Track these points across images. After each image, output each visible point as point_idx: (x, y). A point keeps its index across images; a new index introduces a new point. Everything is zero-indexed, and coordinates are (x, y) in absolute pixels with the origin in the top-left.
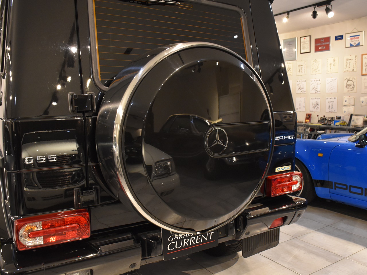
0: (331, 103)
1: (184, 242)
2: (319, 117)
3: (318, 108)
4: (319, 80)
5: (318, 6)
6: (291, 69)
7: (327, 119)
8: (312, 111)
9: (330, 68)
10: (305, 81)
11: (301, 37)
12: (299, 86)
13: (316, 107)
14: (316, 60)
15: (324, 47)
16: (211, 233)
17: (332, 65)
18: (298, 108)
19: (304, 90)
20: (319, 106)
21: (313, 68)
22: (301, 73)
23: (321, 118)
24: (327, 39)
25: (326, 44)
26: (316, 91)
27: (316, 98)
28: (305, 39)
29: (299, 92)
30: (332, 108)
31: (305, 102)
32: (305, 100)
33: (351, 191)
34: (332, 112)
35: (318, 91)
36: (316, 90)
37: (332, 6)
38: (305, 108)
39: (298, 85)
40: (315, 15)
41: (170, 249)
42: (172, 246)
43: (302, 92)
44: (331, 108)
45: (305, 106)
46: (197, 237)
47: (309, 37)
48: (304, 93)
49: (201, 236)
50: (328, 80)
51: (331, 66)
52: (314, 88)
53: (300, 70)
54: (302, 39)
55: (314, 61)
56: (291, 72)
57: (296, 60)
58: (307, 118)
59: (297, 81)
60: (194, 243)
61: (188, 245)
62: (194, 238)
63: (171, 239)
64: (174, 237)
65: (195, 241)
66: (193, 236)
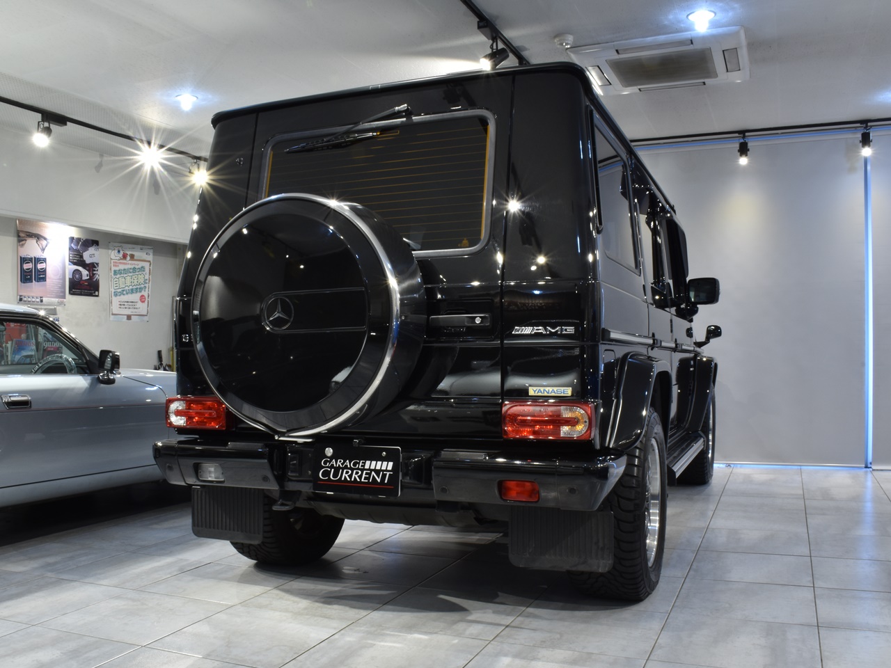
1: (344, 474)
16: (388, 473)
41: (322, 476)
42: (326, 474)
46: (365, 472)
60: (358, 480)
61: (349, 479)
62: (360, 472)
63: (325, 463)
64: (330, 462)
65: (360, 477)
66: (358, 469)
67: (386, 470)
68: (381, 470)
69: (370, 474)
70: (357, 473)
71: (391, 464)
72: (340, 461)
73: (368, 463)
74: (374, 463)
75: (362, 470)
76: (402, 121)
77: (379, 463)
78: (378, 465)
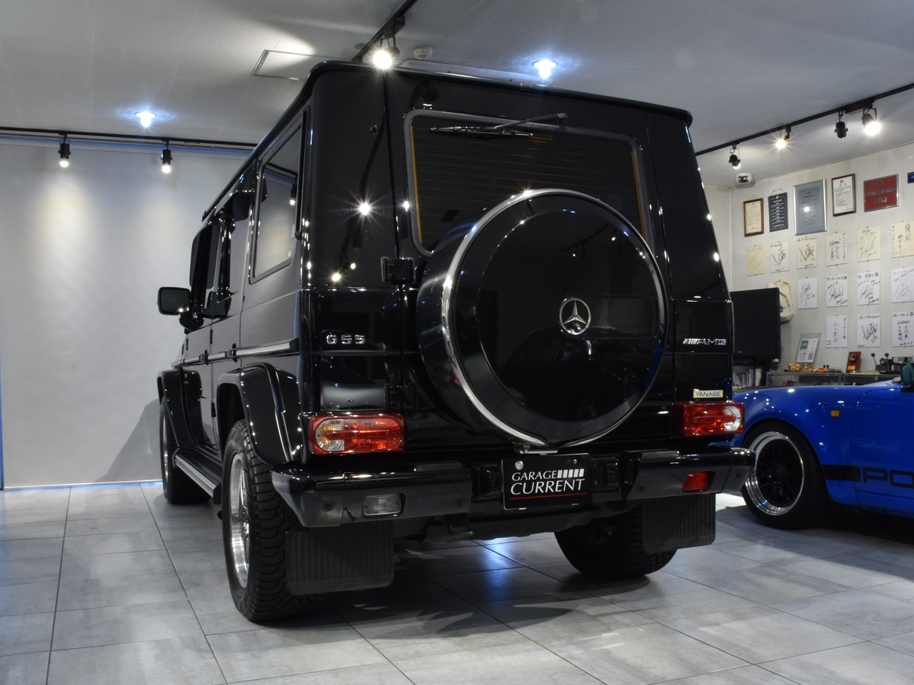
0: (904, 324)
2: (878, 358)
3: (875, 337)
4: (877, 274)
5: (846, 113)
6: (813, 253)
7: (895, 361)
8: (863, 347)
9: (900, 247)
10: (846, 278)
11: (833, 179)
12: (833, 291)
13: (872, 337)
14: (869, 229)
15: (884, 200)
16: (580, 480)
17: (904, 238)
18: (832, 339)
19: (844, 297)
20: (877, 334)
21: (862, 248)
22: (835, 261)
23: (882, 359)
24: (891, 182)
25: (888, 191)
26: (871, 300)
27: (871, 315)
28: (841, 182)
29: (833, 303)
30: (906, 336)
31: (846, 326)
32: (846, 320)
33: (894, 481)
34: (906, 345)
35: (875, 299)
36: (870, 296)
37: (875, 109)
38: (846, 339)
39: (829, 288)
40: (841, 130)
41: (514, 491)
42: (518, 489)
43: (839, 304)
44: (903, 335)
45: (846, 335)
46: (558, 482)
47: (850, 178)
48: (843, 304)
49: (564, 482)
50: (895, 273)
51: (900, 241)
52: (866, 293)
53: (835, 253)
54: (836, 183)
55: (864, 232)
56: (813, 259)
57: (824, 231)
58: (850, 363)
59: (829, 279)
60: (552, 491)
61: (542, 492)
62: (553, 483)
63: (516, 478)
64: (521, 476)
65: (554, 488)
66: (551, 479)
67: (579, 478)
68: (573, 478)
69: (563, 483)
70: (550, 484)
71: (582, 471)
72: (532, 474)
73: (560, 472)
74: (566, 471)
75: (555, 481)
76: (556, 128)
77: (571, 471)
78: (571, 473)
